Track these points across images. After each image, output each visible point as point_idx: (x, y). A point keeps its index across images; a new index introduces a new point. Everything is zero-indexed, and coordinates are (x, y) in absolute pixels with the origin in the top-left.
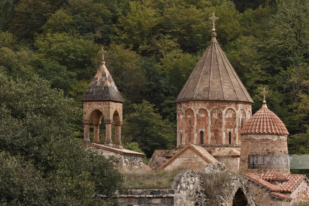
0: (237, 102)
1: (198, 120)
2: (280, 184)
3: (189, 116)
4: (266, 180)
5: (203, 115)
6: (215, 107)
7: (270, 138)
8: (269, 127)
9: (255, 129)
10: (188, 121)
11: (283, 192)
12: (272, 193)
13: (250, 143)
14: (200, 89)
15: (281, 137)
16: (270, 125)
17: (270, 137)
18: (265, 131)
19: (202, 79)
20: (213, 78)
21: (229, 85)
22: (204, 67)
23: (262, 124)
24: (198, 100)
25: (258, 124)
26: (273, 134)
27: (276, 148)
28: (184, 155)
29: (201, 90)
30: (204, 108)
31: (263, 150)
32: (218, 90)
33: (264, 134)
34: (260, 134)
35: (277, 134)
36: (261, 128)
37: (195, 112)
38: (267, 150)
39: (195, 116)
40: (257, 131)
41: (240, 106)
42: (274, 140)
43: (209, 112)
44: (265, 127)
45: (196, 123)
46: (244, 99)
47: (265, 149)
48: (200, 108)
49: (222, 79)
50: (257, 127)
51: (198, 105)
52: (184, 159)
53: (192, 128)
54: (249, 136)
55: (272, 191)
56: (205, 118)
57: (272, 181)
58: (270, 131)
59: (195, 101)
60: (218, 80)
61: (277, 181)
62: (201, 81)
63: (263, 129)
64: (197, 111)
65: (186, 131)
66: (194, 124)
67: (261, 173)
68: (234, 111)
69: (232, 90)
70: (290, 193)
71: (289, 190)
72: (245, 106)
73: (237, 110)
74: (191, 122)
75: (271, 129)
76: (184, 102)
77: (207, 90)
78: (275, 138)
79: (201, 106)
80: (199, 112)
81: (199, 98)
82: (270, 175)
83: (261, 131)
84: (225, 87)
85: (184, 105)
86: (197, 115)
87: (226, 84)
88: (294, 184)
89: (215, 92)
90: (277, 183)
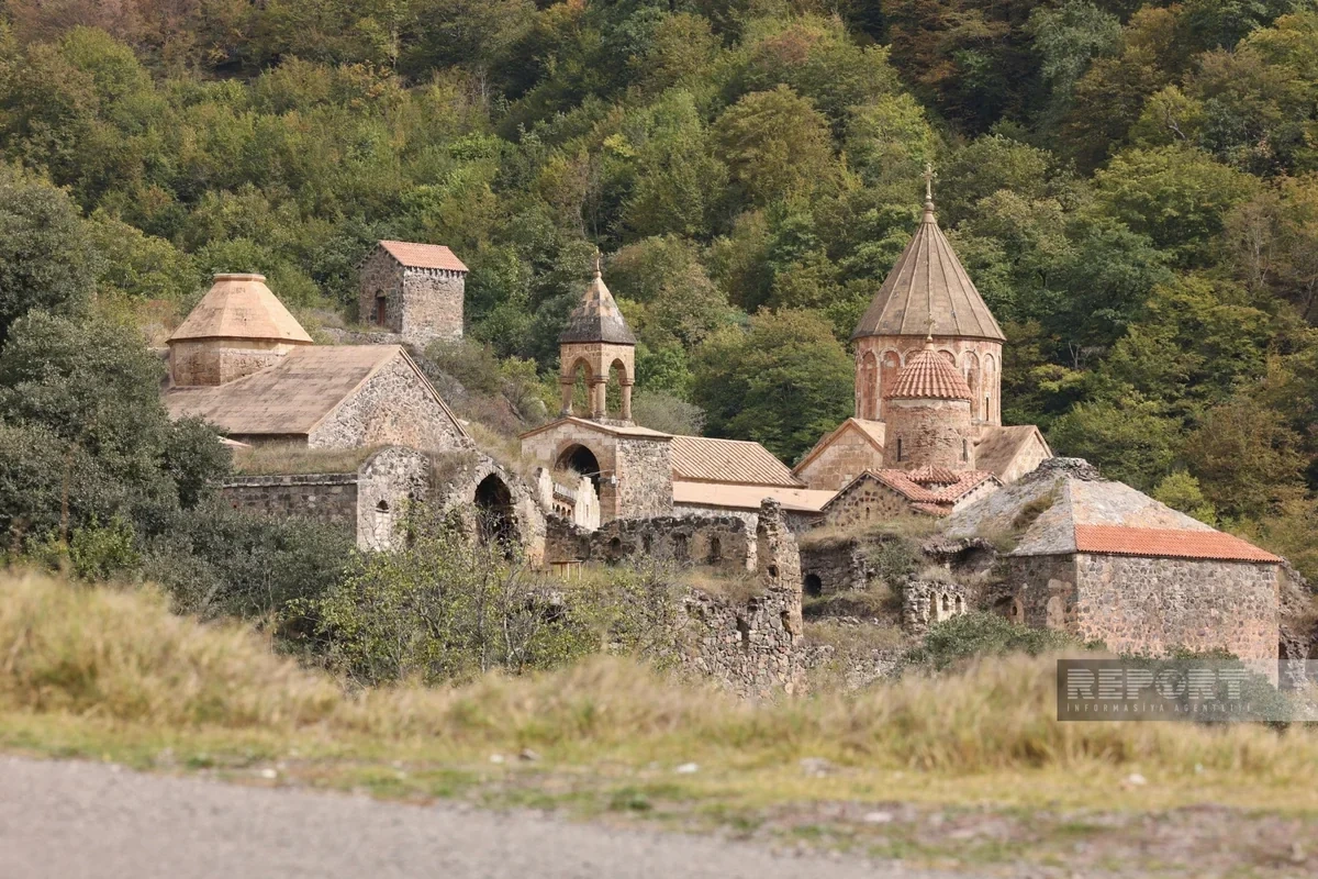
0: (958, 338)
1: (884, 373)
2: (942, 489)
3: (869, 367)
4: (915, 481)
5: (891, 364)
6: (912, 349)
7: (929, 406)
8: (928, 385)
9: (903, 389)
10: (867, 376)
11: (941, 503)
12: (914, 504)
13: (895, 413)
14: (888, 313)
15: (951, 403)
16: (931, 381)
17: (929, 404)
18: (920, 393)
19: (895, 293)
20: (915, 292)
21: (945, 304)
22: (903, 271)
23: (916, 379)
24: (884, 335)
25: (910, 379)
26: (933, 397)
27: (942, 424)
28: (841, 440)
29: (890, 315)
30: (892, 349)
31: (915, 427)
32: (921, 314)
33: (917, 397)
34: (909, 397)
35: (941, 397)
36: (914, 386)
37: (878, 359)
38: (923, 427)
39: (878, 365)
40: (905, 393)
41: (964, 345)
42: (937, 408)
43: (902, 357)
44: (921, 386)
45: (879, 378)
46: (975, 332)
47: (919, 426)
48: (886, 349)
49: (931, 293)
50: (907, 386)
51: (883, 345)
52: (842, 447)
53: (873, 387)
54: (893, 401)
55: (912, 501)
56: (895, 369)
57: (924, 484)
58: (928, 392)
59: (877, 336)
60: (924, 296)
61: (934, 483)
62: (893, 298)
63: (917, 388)
64: (882, 355)
65: (865, 395)
66: (875, 381)
67: (912, 469)
68: (951, 355)
69: (948, 315)
70: (952, 504)
71: (950, 499)
72: (975, 344)
73: (957, 352)
74: (871, 377)
75: (932, 389)
76: (862, 338)
77: (900, 315)
78: (940, 405)
79: (890, 346)
80: (885, 357)
81: (884, 330)
82: (923, 473)
83: (912, 393)
84: (936, 309)
85: (862, 344)
86: (882, 363)
87: (937, 303)
88: (965, 488)
89: (914, 319)
90: (934, 487)
